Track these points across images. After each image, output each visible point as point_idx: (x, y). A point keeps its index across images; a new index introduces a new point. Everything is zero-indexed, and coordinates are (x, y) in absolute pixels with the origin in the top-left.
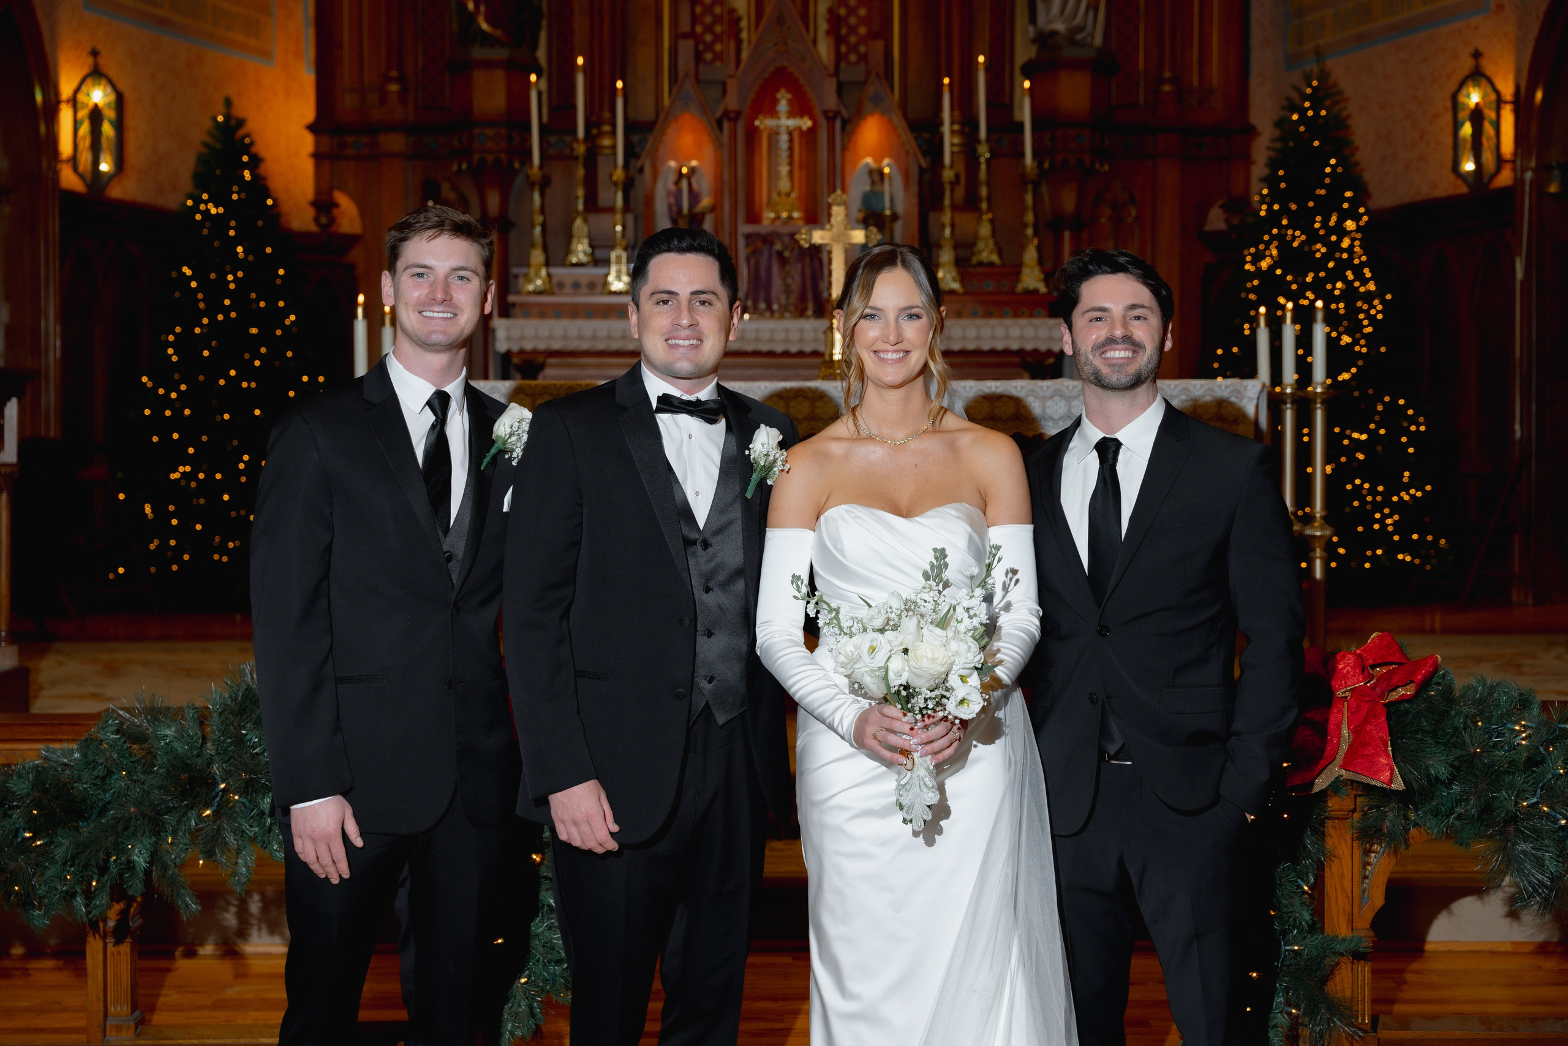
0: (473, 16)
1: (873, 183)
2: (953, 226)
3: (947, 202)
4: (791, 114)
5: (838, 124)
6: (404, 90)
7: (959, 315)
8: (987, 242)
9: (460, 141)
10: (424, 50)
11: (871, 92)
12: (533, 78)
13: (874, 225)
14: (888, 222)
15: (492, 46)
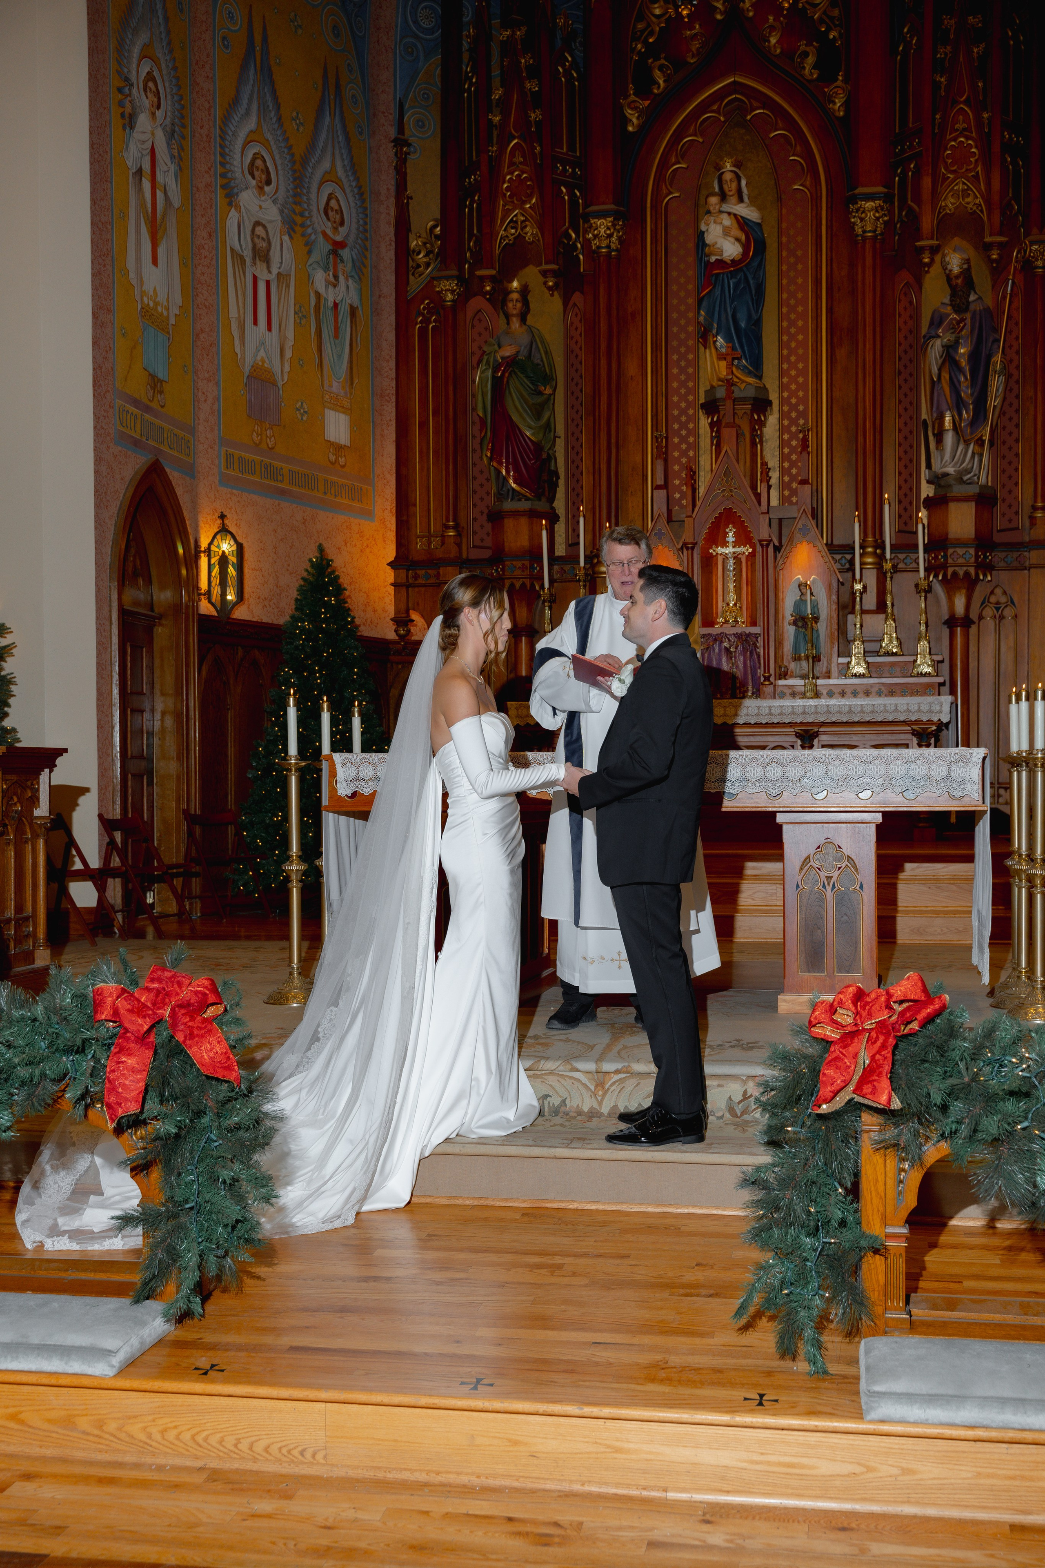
0: (505, 480)
1: (802, 594)
2: (861, 626)
3: (858, 607)
4: (736, 544)
5: (771, 549)
6: (459, 535)
7: (867, 694)
8: (891, 637)
9: (496, 571)
10: (474, 505)
11: (800, 525)
12: (544, 522)
13: (801, 627)
14: (809, 624)
15: (520, 500)
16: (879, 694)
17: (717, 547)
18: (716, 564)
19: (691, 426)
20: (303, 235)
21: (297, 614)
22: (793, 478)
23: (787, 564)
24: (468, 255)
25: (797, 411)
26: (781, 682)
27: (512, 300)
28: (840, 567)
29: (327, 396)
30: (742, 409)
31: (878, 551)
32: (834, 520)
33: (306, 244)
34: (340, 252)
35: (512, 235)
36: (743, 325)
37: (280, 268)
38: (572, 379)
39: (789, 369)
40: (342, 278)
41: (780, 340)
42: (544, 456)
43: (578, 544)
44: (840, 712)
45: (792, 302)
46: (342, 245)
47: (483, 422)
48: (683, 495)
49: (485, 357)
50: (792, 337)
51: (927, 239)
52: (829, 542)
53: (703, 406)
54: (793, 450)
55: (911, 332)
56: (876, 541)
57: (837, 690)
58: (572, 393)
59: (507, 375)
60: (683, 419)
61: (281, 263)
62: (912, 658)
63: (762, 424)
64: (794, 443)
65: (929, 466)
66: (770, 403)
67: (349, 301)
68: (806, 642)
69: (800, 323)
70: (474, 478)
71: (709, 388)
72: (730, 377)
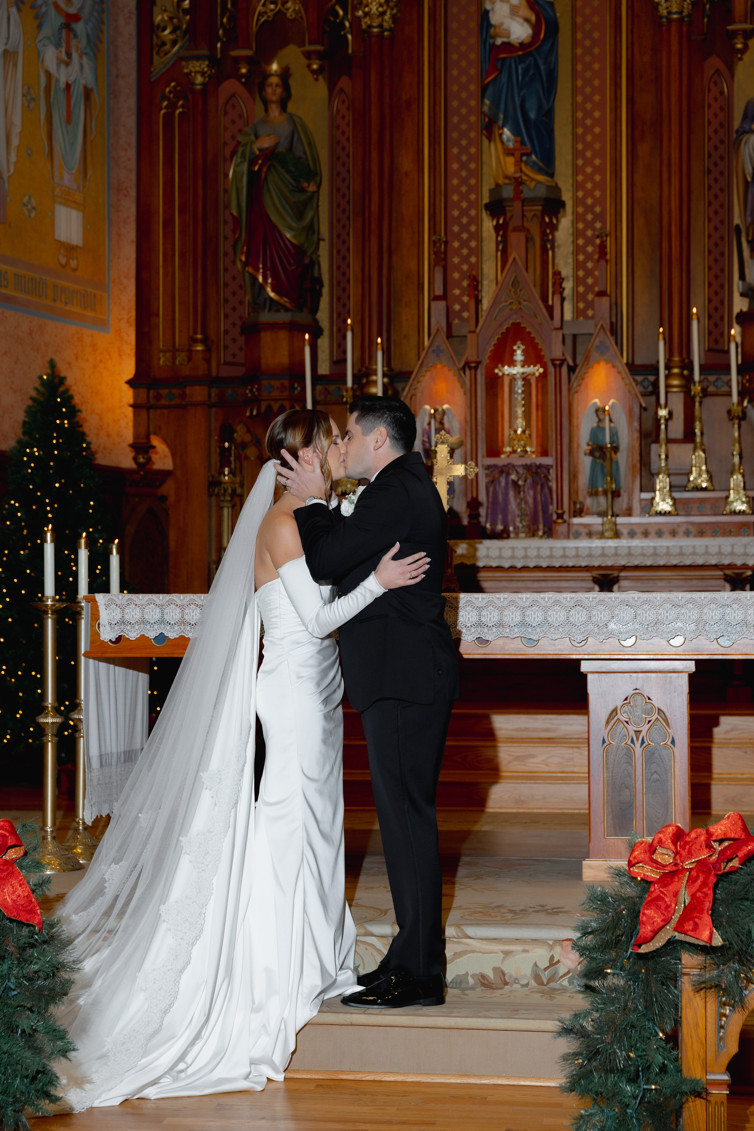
0: (262, 287)
1: (600, 420)
2: (667, 457)
3: (662, 436)
4: (525, 363)
5: (564, 369)
6: (208, 350)
7: (674, 534)
8: (701, 470)
9: (251, 391)
10: (226, 316)
11: (597, 342)
12: (307, 336)
13: (600, 458)
14: (608, 454)
15: (278, 311)
16: (687, 534)
17: (503, 366)
18: (502, 385)
19: (473, 228)
20: (32, 7)
21: (25, 439)
22: (589, 289)
23: (583, 387)
24: (221, 32)
25: (593, 213)
26: (576, 520)
27: (271, 85)
28: (641, 389)
29: (58, 190)
30: (531, 210)
31: (686, 372)
32: (635, 337)
33: (36, 17)
34: (74, 26)
35: (272, 10)
36: (532, 115)
37: (6, 44)
38: (338, 174)
39: (584, 166)
40: (75, 56)
41: (574, 134)
42: (307, 261)
43: (345, 361)
44: (643, 555)
45: (588, 90)
46: (76, 18)
47: (237, 221)
48: (465, 307)
49: (240, 149)
50: (588, 130)
51: (740, 22)
52: (630, 361)
53: (487, 207)
54: (589, 257)
55: (722, 125)
56: (682, 361)
57: (639, 530)
58: (338, 190)
59: (265, 169)
60: (465, 220)
61: (8, 39)
62: (723, 494)
63: (554, 228)
64: (590, 249)
65: (742, 277)
66: (563, 204)
67: (83, 82)
68: (604, 475)
69: (597, 114)
70: (226, 285)
71: (493, 186)
72: (518, 175)
